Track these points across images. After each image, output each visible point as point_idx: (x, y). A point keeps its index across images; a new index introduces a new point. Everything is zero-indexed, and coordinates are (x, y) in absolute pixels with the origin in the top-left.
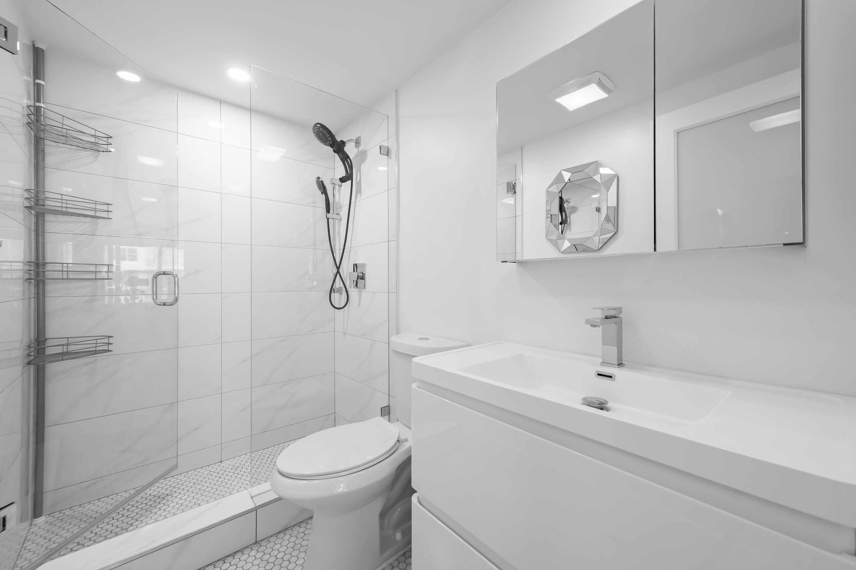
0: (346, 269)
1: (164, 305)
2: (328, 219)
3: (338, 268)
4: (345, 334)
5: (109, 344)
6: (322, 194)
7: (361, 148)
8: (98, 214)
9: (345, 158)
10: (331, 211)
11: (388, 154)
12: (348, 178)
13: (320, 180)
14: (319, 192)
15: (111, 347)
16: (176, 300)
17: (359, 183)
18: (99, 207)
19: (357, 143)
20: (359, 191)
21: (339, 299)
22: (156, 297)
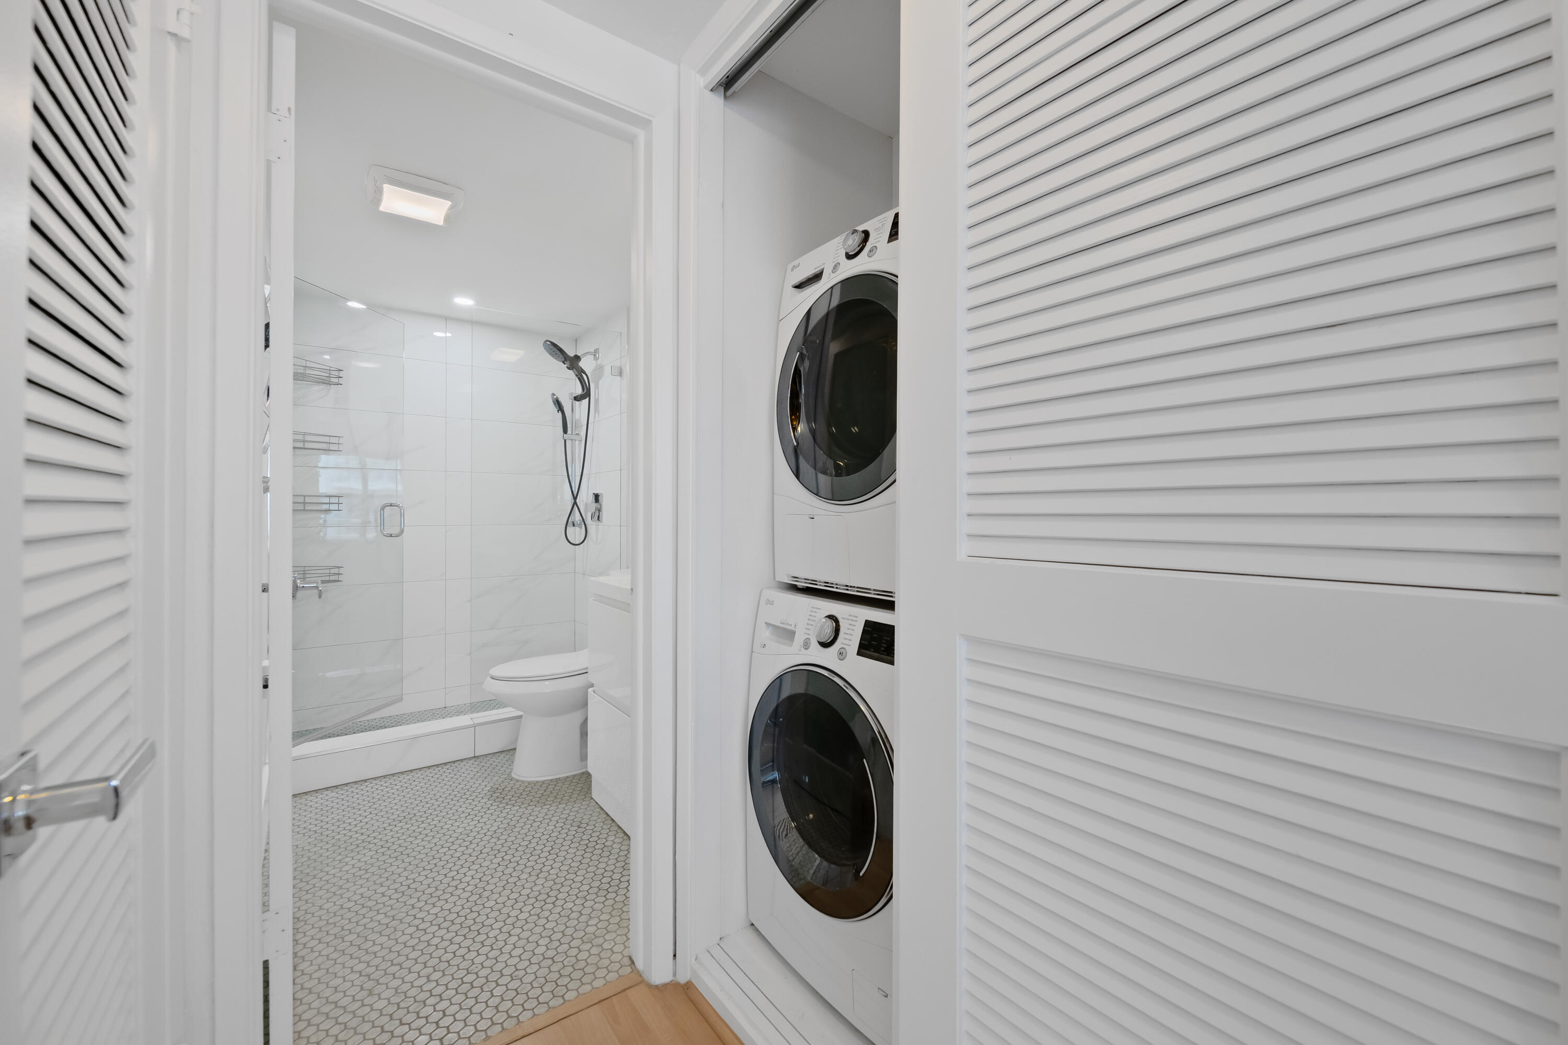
0: (585, 498)
1: (391, 536)
2: (565, 441)
3: (575, 498)
4: (584, 574)
5: (339, 574)
6: (558, 412)
7: (599, 361)
8: (308, 445)
9: (580, 374)
10: (569, 431)
11: (621, 374)
12: (586, 394)
13: (555, 397)
14: (554, 409)
15: (341, 578)
16: (402, 531)
17: (597, 401)
18: (308, 438)
19: (595, 353)
20: (596, 410)
21: (576, 534)
22: (383, 529)
